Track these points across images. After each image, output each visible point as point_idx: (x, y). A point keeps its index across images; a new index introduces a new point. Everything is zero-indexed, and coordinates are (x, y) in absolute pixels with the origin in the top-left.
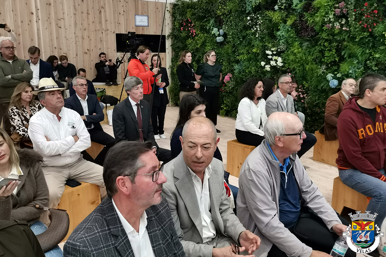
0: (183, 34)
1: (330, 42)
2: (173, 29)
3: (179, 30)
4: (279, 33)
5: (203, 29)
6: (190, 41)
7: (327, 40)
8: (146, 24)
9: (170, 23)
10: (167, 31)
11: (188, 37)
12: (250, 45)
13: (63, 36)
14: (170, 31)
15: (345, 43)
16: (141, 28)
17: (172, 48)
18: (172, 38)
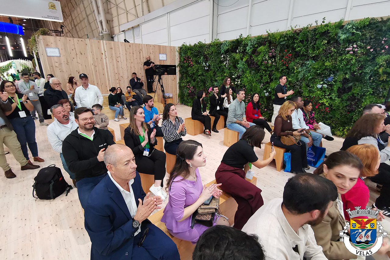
0: (186, 65)
1: (266, 71)
2: (180, 62)
3: (184, 62)
4: (239, 65)
5: (197, 62)
6: (189, 68)
7: (264, 70)
8: (165, 59)
9: (179, 58)
10: (177, 63)
11: (188, 66)
12: (223, 71)
13: (120, 67)
14: (179, 63)
15: (274, 72)
16: (162, 61)
17: (180, 73)
18: (180, 67)
